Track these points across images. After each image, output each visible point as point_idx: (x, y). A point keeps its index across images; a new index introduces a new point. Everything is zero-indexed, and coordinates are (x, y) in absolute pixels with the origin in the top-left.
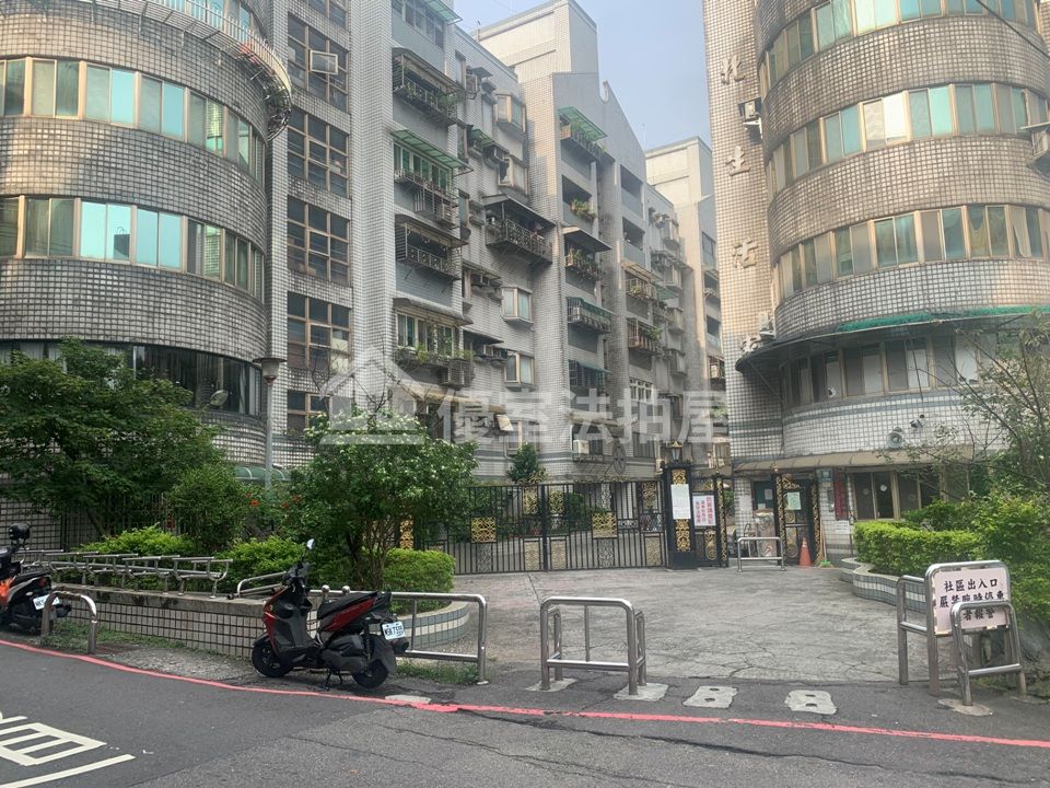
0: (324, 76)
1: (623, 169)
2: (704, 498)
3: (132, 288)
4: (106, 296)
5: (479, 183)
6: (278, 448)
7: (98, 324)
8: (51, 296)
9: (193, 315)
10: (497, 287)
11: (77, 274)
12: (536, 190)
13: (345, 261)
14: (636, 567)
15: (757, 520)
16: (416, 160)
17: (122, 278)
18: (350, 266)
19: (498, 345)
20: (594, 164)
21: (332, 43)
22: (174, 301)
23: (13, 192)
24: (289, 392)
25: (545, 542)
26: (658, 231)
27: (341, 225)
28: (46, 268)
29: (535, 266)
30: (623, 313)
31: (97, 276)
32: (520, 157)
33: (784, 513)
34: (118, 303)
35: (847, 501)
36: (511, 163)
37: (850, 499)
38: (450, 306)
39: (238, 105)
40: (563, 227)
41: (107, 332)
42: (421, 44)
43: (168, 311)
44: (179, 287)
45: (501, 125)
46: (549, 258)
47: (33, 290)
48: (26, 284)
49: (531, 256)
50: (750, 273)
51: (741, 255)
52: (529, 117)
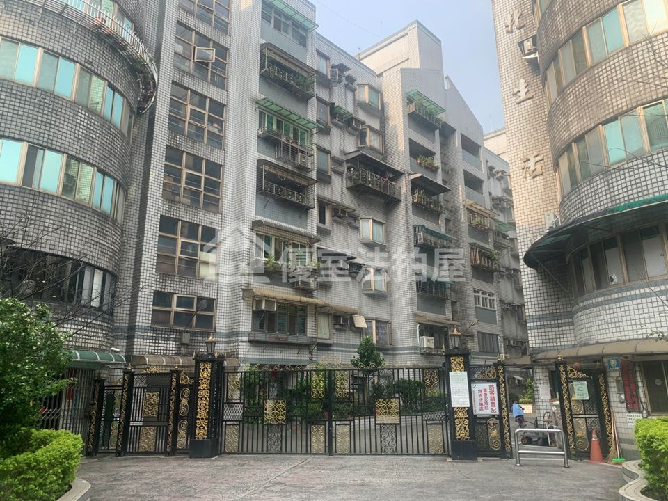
0: (207, 64)
1: (464, 138)
2: (486, 386)
5: (341, 144)
6: (143, 337)
10: (356, 218)
12: (390, 150)
13: (219, 195)
14: (418, 454)
15: (554, 408)
16: (279, 124)
18: (222, 198)
19: (353, 261)
20: (437, 132)
21: (214, 42)
24: (156, 292)
25: (330, 425)
26: (498, 183)
27: (215, 169)
29: (389, 204)
30: (466, 239)
32: (377, 126)
33: (570, 402)
35: (637, 393)
36: (368, 131)
37: (641, 390)
38: (306, 228)
39: (91, 63)
40: (410, 174)
42: (286, 43)
45: (361, 105)
46: (399, 197)
49: (383, 196)
50: (538, 182)
51: (529, 168)
52: (385, 100)
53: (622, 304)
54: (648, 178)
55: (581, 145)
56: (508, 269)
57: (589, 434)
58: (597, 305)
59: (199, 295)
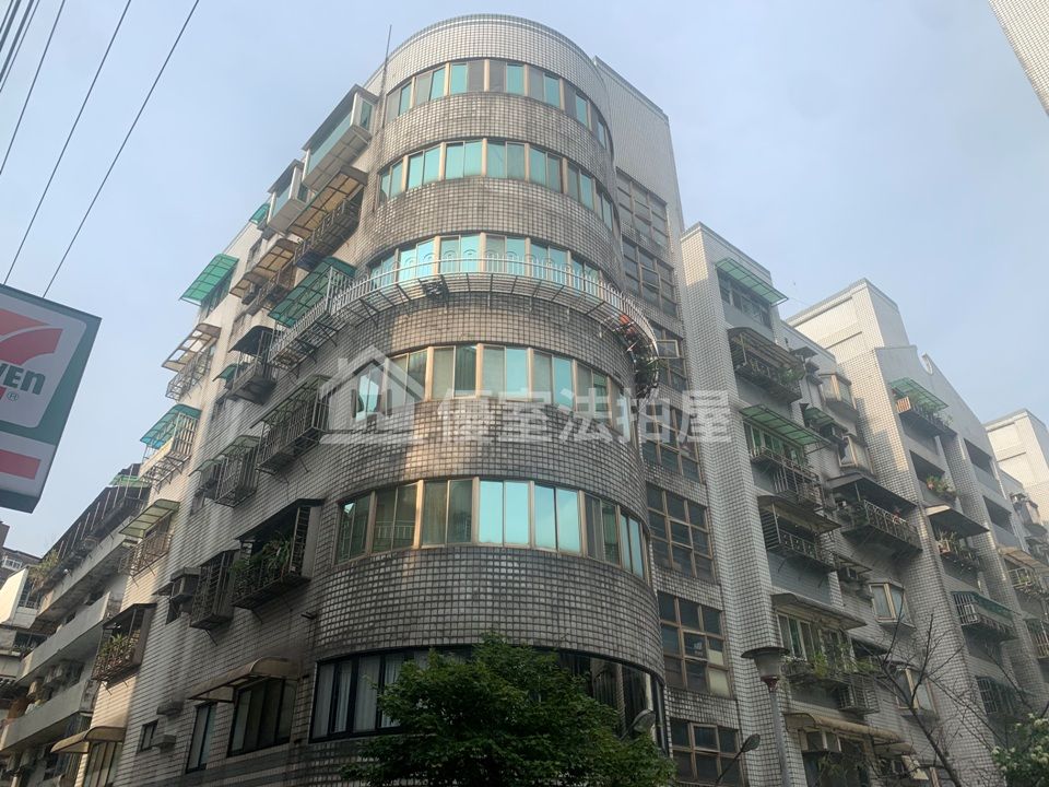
1: (968, 445)
3: (533, 576)
4: (506, 588)
7: (499, 623)
8: (449, 591)
9: (599, 610)
10: (864, 583)
11: (477, 563)
12: (882, 469)
13: (708, 553)
17: (523, 565)
18: (713, 559)
19: (885, 657)
20: (937, 438)
21: (668, 332)
22: (578, 592)
23: (412, 477)
27: (699, 511)
28: (444, 557)
29: (902, 557)
31: (497, 564)
32: (856, 435)
34: (520, 596)
36: (849, 441)
38: (831, 602)
39: (616, 373)
40: (926, 507)
41: (510, 634)
43: (573, 605)
44: (582, 574)
46: (917, 545)
47: (430, 584)
48: (423, 578)
49: (888, 540)
59: (719, 723)
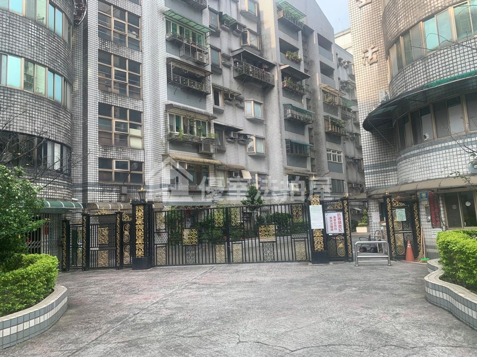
1: (319, 36)
2: (335, 214)
5: (229, 43)
6: (93, 190)
10: (241, 100)
12: (265, 47)
13: (140, 86)
14: (289, 261)
15: (382, 228)
16: (182, 29)
19: (241, 132)
20: (300, 32)
24: (100, 159)
25: (228, 244)
26: (345, 70)
29: (265, 88)
30: (321, 113)
32: (255, 30)
33: (393, 223)
35: (440, 214)
36: (248, 33)
37: (442, 212)
38: (205, 109)
40: (280, 66)
45: (242, 13)
46: (272, 84)
49: (261, 82)
50: (374, 68)
51: (368, 57)
52: (261, 9)
53: (431, 154)
54: (455, 61)
55: (407, 39)
56: (351, 134)
57: (405, 243)
58: (414, 155)
59: (131, 159)
